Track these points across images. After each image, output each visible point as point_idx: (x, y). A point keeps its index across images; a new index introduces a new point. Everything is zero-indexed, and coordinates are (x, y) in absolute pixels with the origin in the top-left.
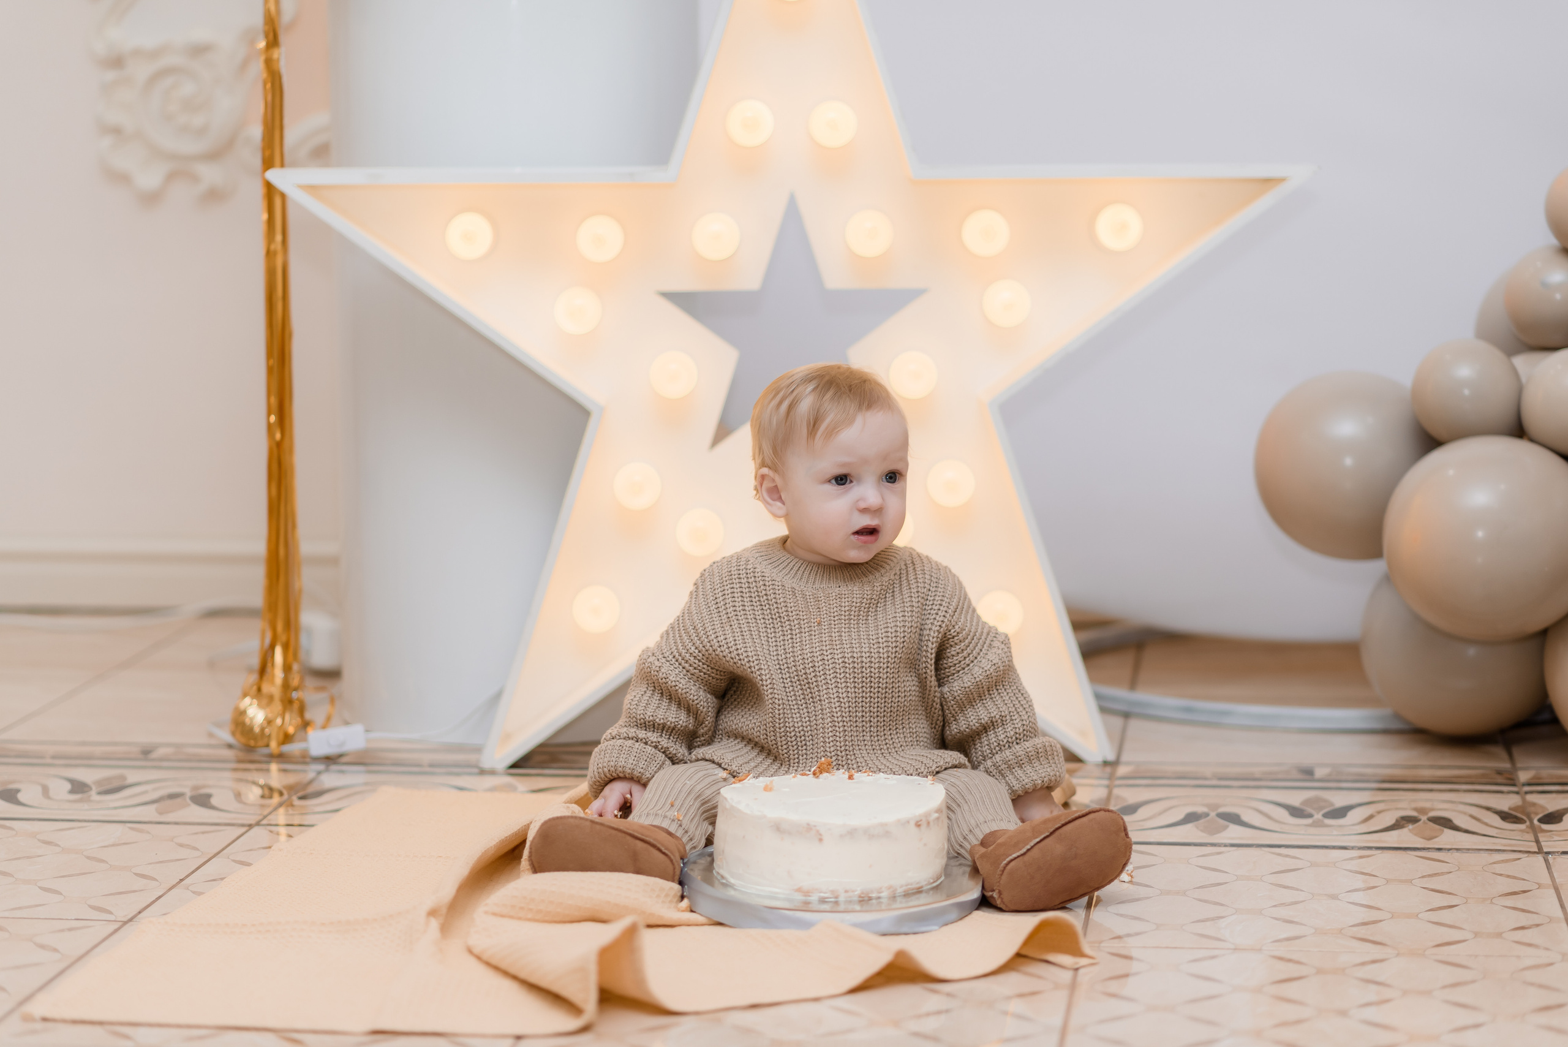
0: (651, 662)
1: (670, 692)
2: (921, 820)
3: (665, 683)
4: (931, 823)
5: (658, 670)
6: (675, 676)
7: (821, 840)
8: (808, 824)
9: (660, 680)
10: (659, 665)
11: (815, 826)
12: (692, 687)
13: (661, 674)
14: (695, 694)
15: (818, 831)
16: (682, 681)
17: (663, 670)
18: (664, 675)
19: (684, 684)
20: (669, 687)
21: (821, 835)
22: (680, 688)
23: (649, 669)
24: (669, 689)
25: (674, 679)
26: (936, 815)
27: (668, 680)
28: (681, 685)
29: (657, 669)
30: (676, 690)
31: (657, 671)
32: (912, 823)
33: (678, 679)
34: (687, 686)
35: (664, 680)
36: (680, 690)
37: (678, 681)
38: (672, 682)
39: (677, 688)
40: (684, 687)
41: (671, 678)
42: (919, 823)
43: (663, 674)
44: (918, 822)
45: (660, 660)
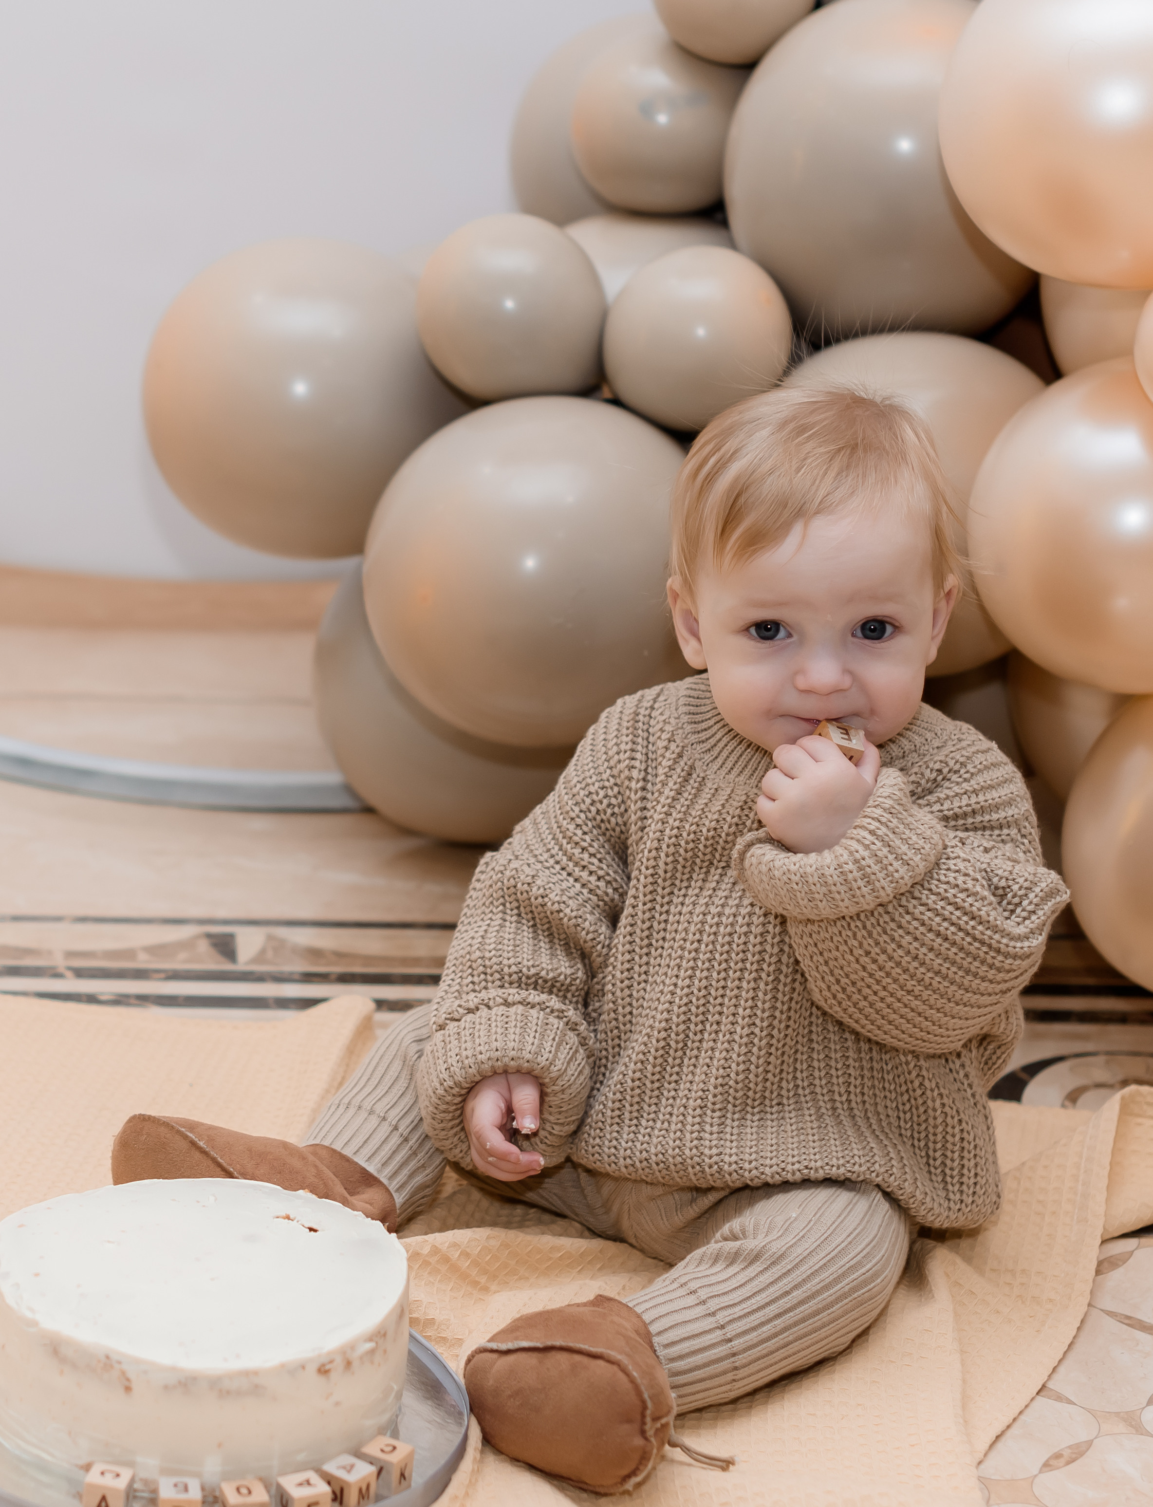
0: (516, 869)
1: (549, 922)
2: (331, 1362)
3: (542, 906)
4: (356, 1364)
5: (531, 881)
6: (560, 893)
7: (128, 1389)
8: (108, 1357)
9: (533, 899)
10: (532, 874)
11: (119, 1363)
12: (588, 915)
13: (535, 889)
14: (592, 929)
15: (123, 1373)
16: (570, 902)
17: (539, 882)
18: (542, 890)
19: (574, 908)
20: (548, 913)
21: (128, 1380)
22: (566, 915)
23: (512, 880)
24: (547, 917)
25: (557, 898)
26: (369, 1346)
27: (546, 899)
28: (568, 911)
29: (529, 879)
30: (561, 919)
31: (529, 884)
32: (312, 1369)
33: (565, 898)
34: (580, 913)
35: (540, 899)
36: (566, 920)
37: (564, 902)
38: (553, 904)
39: (561, 915)
40: (574, 914)
41: (552, 896)
42: (327, 1367)
43: (539, 888)
44: (323, 1365)
45: (532, 865)
